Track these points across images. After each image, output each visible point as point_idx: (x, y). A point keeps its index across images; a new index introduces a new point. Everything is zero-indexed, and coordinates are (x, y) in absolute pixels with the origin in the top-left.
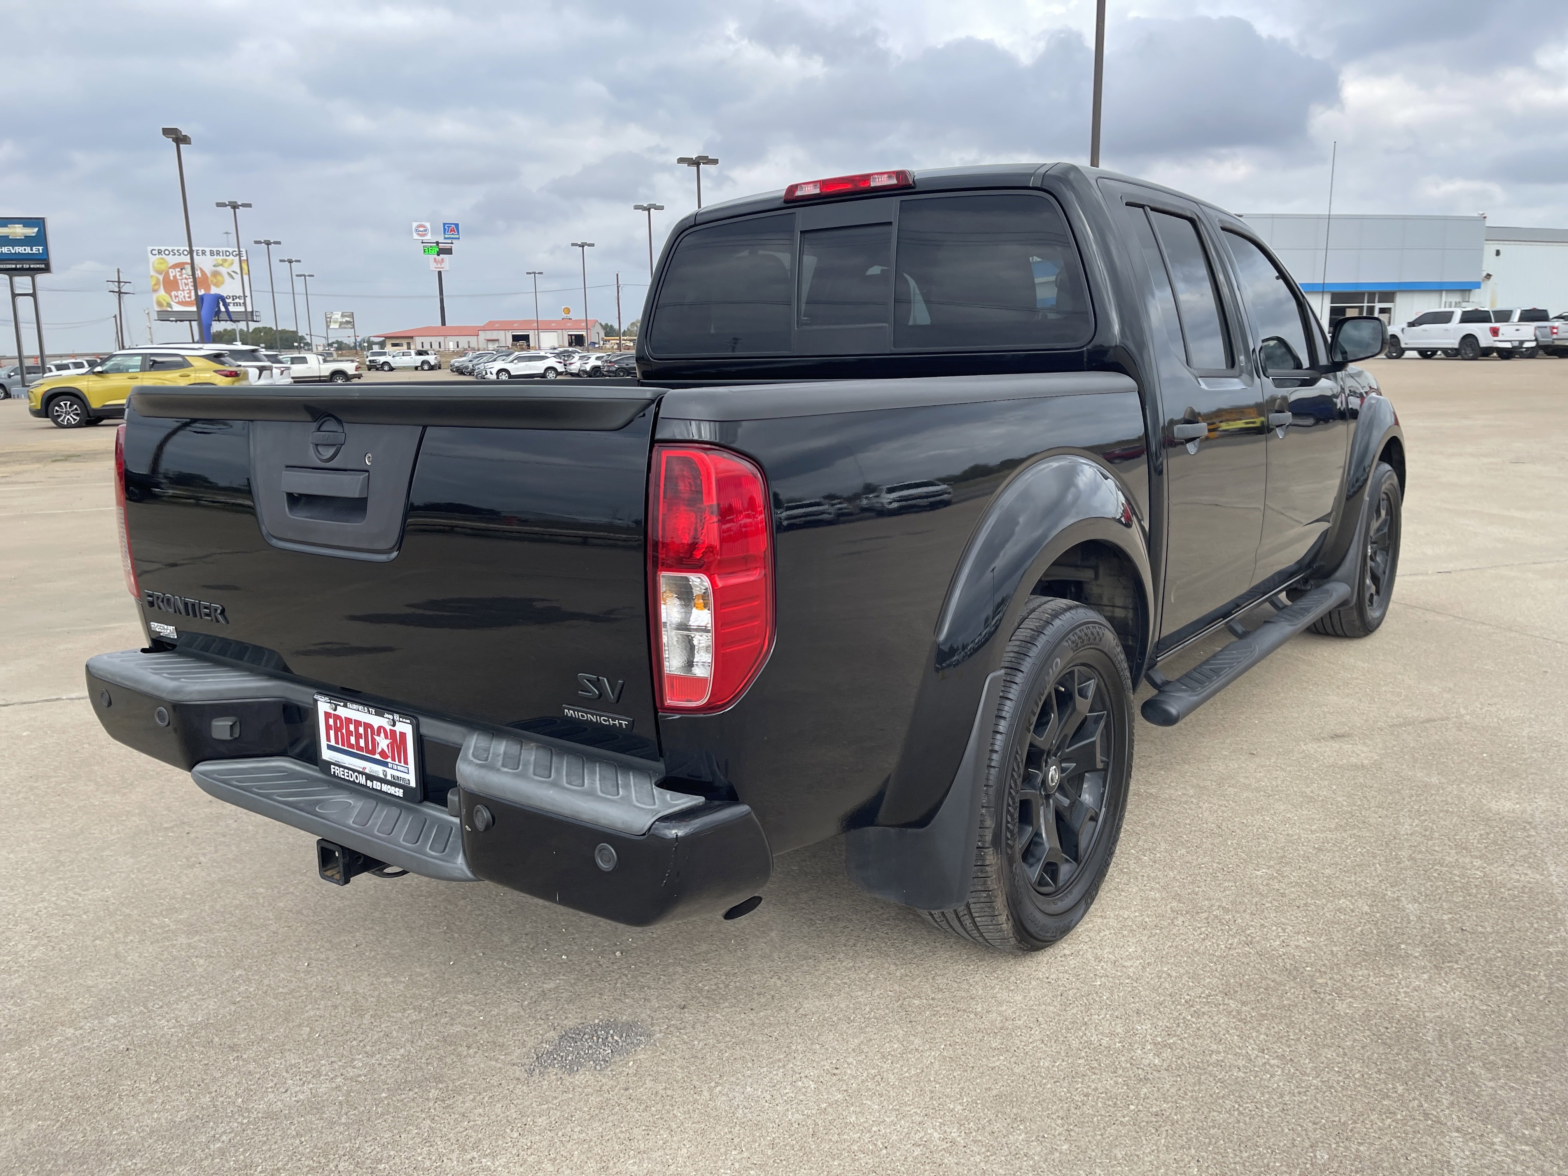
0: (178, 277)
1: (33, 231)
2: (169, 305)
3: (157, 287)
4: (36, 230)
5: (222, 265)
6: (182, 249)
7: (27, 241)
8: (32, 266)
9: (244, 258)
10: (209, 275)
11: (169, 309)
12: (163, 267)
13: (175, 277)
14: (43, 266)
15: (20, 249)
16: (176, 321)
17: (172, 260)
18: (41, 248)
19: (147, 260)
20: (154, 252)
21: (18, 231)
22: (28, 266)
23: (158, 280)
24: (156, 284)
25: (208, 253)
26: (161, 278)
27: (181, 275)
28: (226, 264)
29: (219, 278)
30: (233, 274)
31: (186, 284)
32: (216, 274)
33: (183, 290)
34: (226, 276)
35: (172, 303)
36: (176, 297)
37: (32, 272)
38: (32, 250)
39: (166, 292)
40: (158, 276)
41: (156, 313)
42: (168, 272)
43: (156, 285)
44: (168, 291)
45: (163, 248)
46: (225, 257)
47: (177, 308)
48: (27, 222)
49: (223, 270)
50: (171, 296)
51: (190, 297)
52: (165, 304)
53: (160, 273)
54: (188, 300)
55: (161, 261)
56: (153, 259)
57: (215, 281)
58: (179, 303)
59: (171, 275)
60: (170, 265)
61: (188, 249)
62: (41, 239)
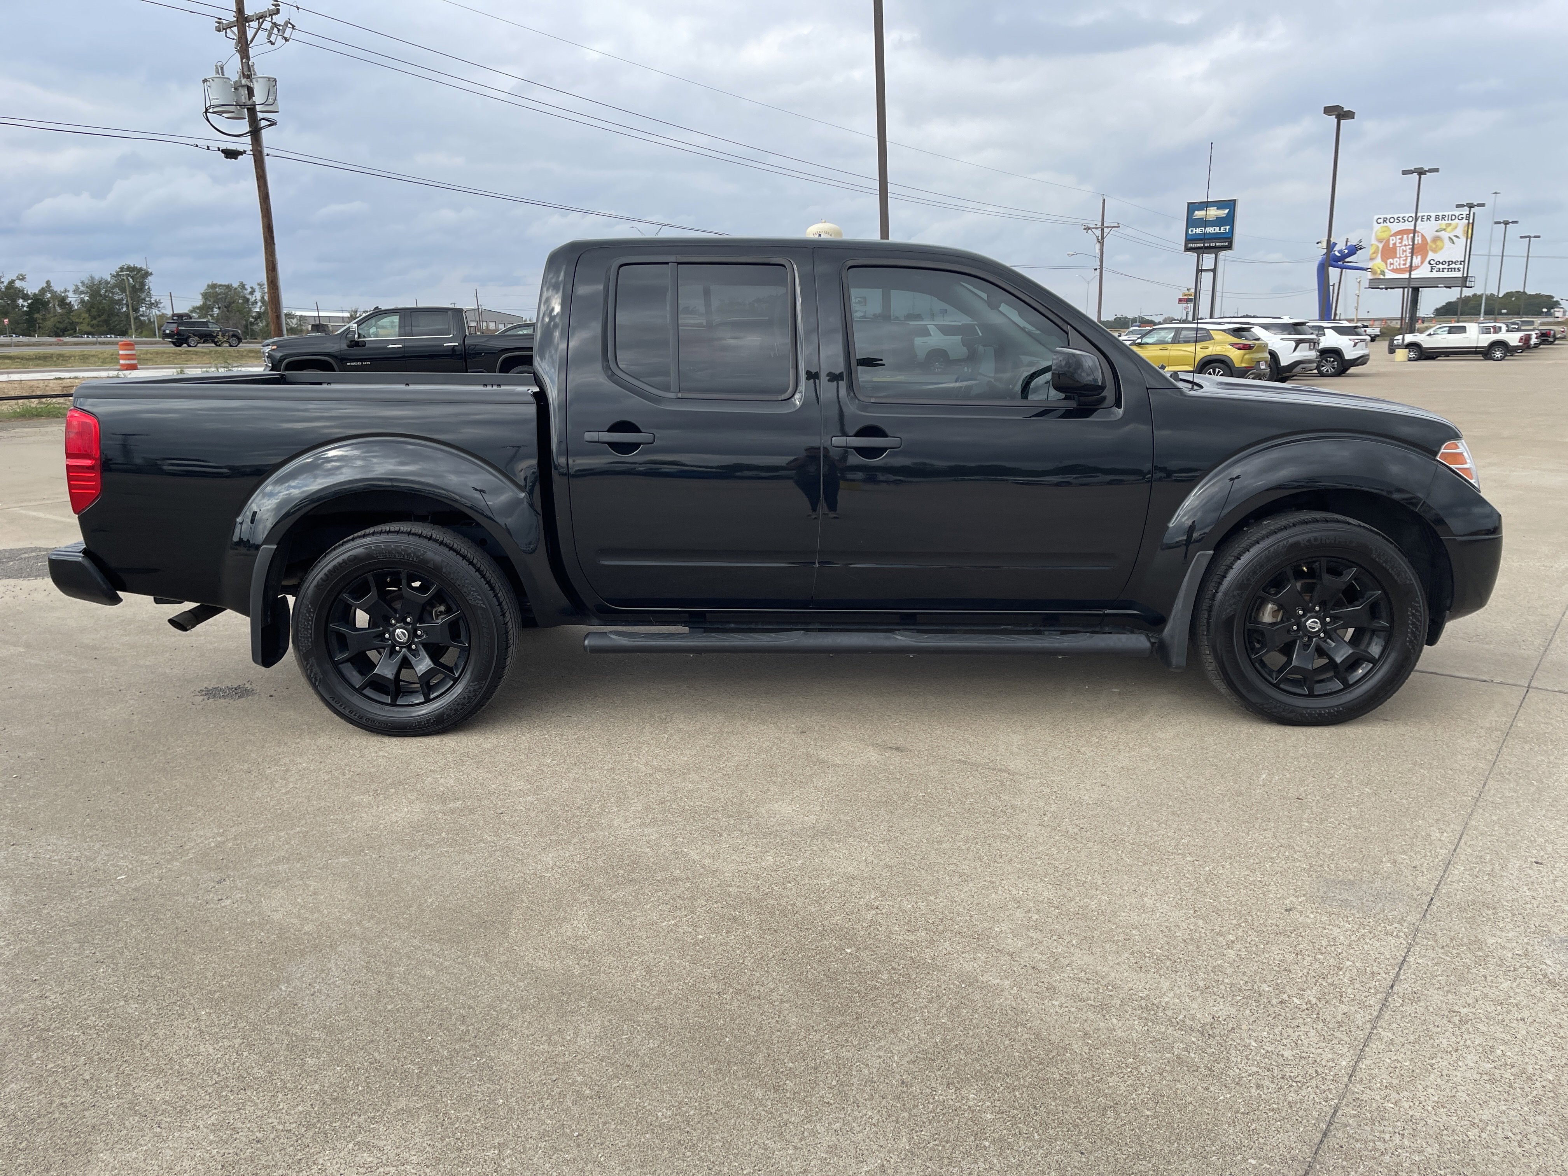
0: (1398, 245)
1: (1223, 213)
2: (1383, 273)
3: (1374, 255)
4: (1227, 211)
5: (1444, 230)
6: (1407, 215)
7: (1219, 222)
8: (1217, 244)
9: (1471, 221)
10: (1429, 241)
11: (1382, 277)
12: (1385, 235)
13: (1394, 244)
14: (1227, 244)
15: (1210, 230)
16: (1386, 289)
17: (1396, 227)
18: (1228, 227)
19: (1372, 228)
20: (1379, 221)
21: (1213, 213)
22: (1214, 244)
23: (1378, 247)
24: (1376, 252)
25: (1433, 219)
26: (1381, 246)
27: (1401, 243)
28: (1449, 229)
29: (1439, 243)
30: (1454, 238)
31: (1404, 251)
32: (1436, 239)
33: (1400, 257)
34: (1447, 241)
35: (1386, 271)
36: (1391, 264)
37: (1216, 250)
38: (1220, 230)
39: (1383, 260)
40: (1377, 244)
41: (1368, 281)
42: (1388, 240)
43: (1374, 253)
44: (1384, 260)
45: (1388, 216)
46: (1450, 222)
47: (1389, 275)
48: (1220, 205)
49: (1445, 235)
50: (1386, 264)
51: (1404, 264)
52: (1379, 272)
53: (1380, 241)
54: (1402, 267)
55: (1385, 229)
56: (1377, 227)
57: (1434, 246)
58: (1393, 271)
59: (1391, 242)
60: (1393, 232)
61: (1413, 215)
62: (1230, 220)
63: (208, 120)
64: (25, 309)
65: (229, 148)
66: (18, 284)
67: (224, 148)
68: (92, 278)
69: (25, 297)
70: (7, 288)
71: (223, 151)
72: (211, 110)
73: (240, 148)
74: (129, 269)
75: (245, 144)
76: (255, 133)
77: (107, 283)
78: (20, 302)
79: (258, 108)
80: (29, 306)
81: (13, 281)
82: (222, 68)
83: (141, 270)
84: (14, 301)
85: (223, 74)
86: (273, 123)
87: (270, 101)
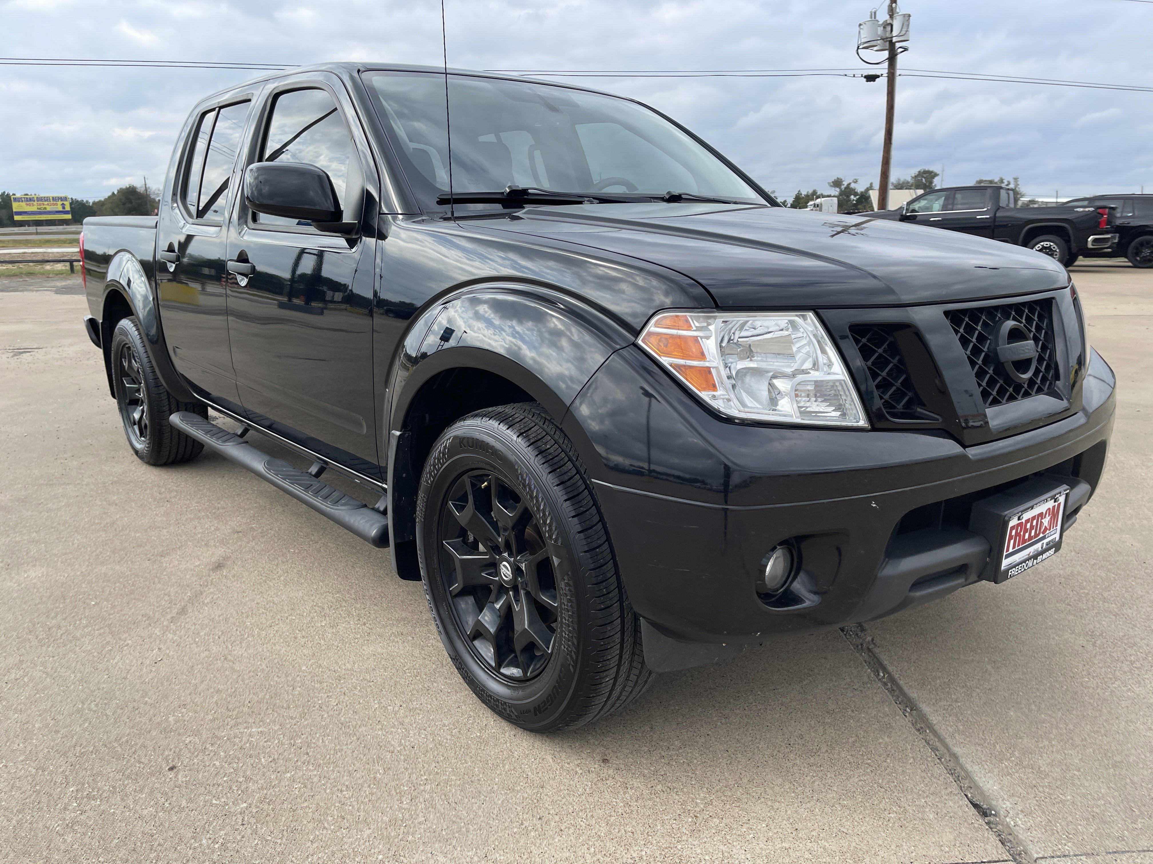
63: (858, 53)
64: (855, 202)
65: (870, 74)
66: (853, 186)
67: (866, 74)
68: (899, 180)
69: (856, 194)
70: (846, 188)
71: (866, 77)
72: (861, 47)
73: (878, 73)
74: (925, 172)
75: (883, 69)
76: (892, 60)
77: (908, 182)
78: (852, 197)
79: (894, 40)
80: (856, 201)
81: (850, 184)
82: (875, 13)
83: (932, 172)
84: (848, 197)
85: (875, 18)
86: (906, 49)
87: (903, 32)
